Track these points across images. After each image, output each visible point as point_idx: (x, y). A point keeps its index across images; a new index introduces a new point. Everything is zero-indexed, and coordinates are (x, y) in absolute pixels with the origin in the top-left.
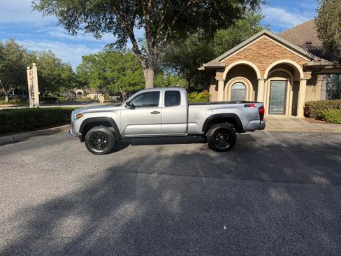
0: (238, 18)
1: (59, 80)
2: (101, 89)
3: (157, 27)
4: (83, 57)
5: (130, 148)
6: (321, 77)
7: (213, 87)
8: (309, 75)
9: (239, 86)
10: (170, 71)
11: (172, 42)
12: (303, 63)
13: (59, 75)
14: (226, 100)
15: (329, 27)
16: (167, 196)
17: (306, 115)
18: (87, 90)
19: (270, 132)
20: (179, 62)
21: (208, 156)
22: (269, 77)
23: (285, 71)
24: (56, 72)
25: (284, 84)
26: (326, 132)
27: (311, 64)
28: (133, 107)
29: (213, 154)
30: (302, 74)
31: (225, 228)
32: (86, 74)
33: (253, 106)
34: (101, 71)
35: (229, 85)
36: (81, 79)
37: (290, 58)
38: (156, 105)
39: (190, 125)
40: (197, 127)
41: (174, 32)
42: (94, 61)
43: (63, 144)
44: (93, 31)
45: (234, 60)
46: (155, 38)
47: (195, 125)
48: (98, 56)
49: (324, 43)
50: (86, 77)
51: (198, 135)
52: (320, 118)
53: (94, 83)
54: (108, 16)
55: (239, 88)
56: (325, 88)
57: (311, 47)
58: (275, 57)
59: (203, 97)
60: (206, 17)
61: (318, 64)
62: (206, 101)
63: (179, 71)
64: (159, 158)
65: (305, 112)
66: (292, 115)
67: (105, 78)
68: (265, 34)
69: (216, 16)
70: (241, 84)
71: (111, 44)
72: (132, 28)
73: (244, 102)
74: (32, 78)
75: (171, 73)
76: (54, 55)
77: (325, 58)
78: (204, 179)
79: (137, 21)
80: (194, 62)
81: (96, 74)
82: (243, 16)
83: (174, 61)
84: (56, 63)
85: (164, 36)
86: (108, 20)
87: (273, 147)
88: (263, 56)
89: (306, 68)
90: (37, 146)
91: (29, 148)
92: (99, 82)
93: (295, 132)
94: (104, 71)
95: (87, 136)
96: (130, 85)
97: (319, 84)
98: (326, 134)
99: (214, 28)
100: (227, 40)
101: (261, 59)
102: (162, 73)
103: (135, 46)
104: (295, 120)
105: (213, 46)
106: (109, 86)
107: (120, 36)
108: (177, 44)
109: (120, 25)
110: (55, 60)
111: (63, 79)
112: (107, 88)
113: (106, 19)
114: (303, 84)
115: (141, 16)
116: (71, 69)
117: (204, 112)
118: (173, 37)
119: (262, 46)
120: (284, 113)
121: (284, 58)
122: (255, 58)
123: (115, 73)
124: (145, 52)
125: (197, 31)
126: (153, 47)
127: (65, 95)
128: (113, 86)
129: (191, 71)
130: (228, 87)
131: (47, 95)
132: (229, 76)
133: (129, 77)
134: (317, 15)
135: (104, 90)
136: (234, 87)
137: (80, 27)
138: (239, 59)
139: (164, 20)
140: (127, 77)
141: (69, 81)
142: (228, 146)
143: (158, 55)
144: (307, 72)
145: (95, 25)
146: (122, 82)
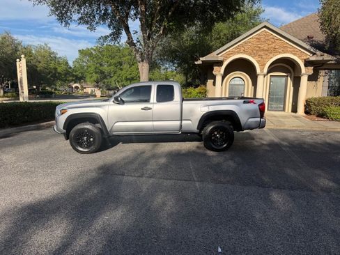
0: (237, 10)
1: (55, 74)
2: (97, 83)
3: (153, 19)
4: (80, 51)
6: (322, 73)
7: (210, 82)
8: (310, 70)
9: (238, 82)
10: (167, 66)
11: (169, 36)
12: (305, 58)
13: (56, 69)
14: (223, 96)
15: (333, 19)
17: (306, 112)
18: (83, 84)
19: (269, 129)
20: (176, 56)
22: (268, 72)
23: (286, 66)
24: (52, 66)
25: (284, 79)
26: (328, 130)
27: (313, 58)
28: (123, 102)
30: (303, 69)
31: (220, 250)
32: (82, 67)
33: (252, 102)
34: (98, 65)
35: (227, 80)
36: (77, 73)
37: (291, 52)
38: (147, 101)
39: (183, 122)
40: (192, 124)
41: (171, 24)
42: (91, 55)
43: (49, 142)
44: (87, 22)
45: (232, 53)
46: (151, 30)
47: (189, 122)
48: (95, 50)
49: (328, 37)
50: (82, 71)
51: (192, 133)
52: (322, 115)
53: (91, 77)
54: (102, 7)
55: (238, 83)
56: (327, 84)
57: (312, 41)
58: (275, 51)
59: (200, 93)
60: (204, 9)
61: (320, 58)
62: (203, 97)
63: (176, 65)
65: (305, 109)
66: (292, 111)
67: (102, 72)
68: (265, 27)
69: (214, 9)
70: (240, 79)
71: (105, 37)
72: (127, 20)
73: (243, 98)
74: (21, 72)
75: (169, 68)
76: (50, 48)
77: (329, 52)
78: (197, 184)
79: (132, 12)
80: (192, 57)
81: (93, 68)
82: (242, 9)
83: (171, 55)
84: (52, 57)
85: (160, 28)
86: (103, 12)
87: (274, 147)
88: (263, 50)
89: (307, 63)
91: (11, 145)
92: (95, 76)
93: (296, 130)
94: (101, 65)
95: (72, 134)
96: (127, 79)
97: (321, 79)
98: (329, 132)
99: (212, 21)
100: (225, 35)
101: (261, 53)
102: (159, 68)
103: (130, 38)
104: (296, 117)
105: (211, 41)
106: (106, 80)
107: (114, 28)
108: (175, 38)
109: (115, 17)
110: (50, 53)
111: (59, 73)
112: (104, 83)
113: (101, 11)
114: (304, 79)
115: (136, 7)
116: (67, 63)
117: (199, 109)
118: (171, 30)
119: (262, 39)
120: (284, 110)
121: (285, 53)
122: (255, 52)
123: (112, 67)
124: (141, 44)
125: (194, 24)
126: (149, 39)
127: (61, 89)
128: (110, 80)
129: (189, 65)
130: (226, 82)
131: (44, 89)
132: (227, 71)
133: (126, 71)
134: (320, 6)
135: (101, 84)
136: (233, 83)
137: (73, 18)
138: (238, 53)
139: (160, 12)
140: (124, 72)
141: (66, 75)
142: (225, 146)
143: (153, 48)
144: (309, 68)
145: (89, 17)
146: (119, 77)
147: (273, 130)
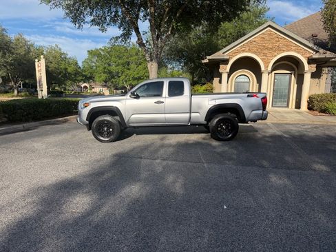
0: (242, 10)
1: (65, 74)
2: (106, 83)
3: (161, 20)
4: (88, 51)
5: (135, 137)
6: (326, 70)
7: (216, 80)
8: (313, 68)
9: (243, 79)
10: (174, 65)
11: (177, 35)
12: (308, 55)
13: (66, 69)
14: (229, 91)
16: (170, 178)
17: (310, 108)
18: (92, 84)
20: (183, 56)
21: (210, 145)
22: (273, 70)
23: (290, 64)
24: (63, 66)
25: (288, 76)
26: (329, 124)
27: (316, 56)
28: (137, 97)
29: (215, 143)
30: (307, 67)
31: (225, 207)
32: (91, 68)
33: (255, 96)
34: (106, 65)
35: (233, 77)
36: (86, 73)
37: (295, 51)
38: (160, 95)
39: (192, 114)
40: (199, 117)
41: (179, 24)
42: (99, 55)
43: (71, 133)
44: (98, 24)
45: (238, 52)
46: (160, 30)
47: (198, 114)
48: (103, 50)
49: (330, 35)
50: (91, 71)
51: (200, 125)
52: (324, 111)
53: (99, 77)
54: (113, 9)
56: (330, 82)
57: (316, 39)
58: (279, 49)
60: (210, 9)
61: (323, 56)
62: (210, 92)
63: (182, 64)
64: (162, 146)
65: (308, 105)
66: (296, 108)
67: (110, 72)
68: (270, 26)
69: (220, 9)
70: (245, 77)
71: (116, 37)
72: (137, 21)
73: (247, 92)
74: (40, 71)
75: (176, 67)
76: (60, 49)
77: (331, 50)
78: (205, 165)
79: (141, 14)
80: (198, 56)
81: (101, 68)
82: (247, 8)
83: (177, 54)
84: (62, 58)
85: (168, 29)
86: (113, 13)
87: (275, 138)
88: (267, 48)
89: (311, 61)
90: (46, 134)
92: (104, 76)
93: (298, 124)
94: (109, 65)
95: (94, 125)
96: (134, 79)
97: (324, 77)
98: (329, 126)
99: (219, 21)
100: (231, 34)
101: (266, 51)
102: (166, 67)
103: (140, 39)
104: (299, 113)
105: (218, 40)
106: (114, 80)
107: (124, 29)
108: (182, 38)
109: (125, 19)
110: (61, 54)
111: (69, 73)
112: (112, 82)
114: (307, 77)
115: (146, 9)
116: (77, 63)
117: (206, 102)
118: (178, 30)
119: (267, 38)
120: (288, 106)
121: (289, 51)
122: (259, 50)
123: (120, 67)
124: (150, 45)
125: (201, 24)
126: (158, 40)
127: (71, 88)
128: (117, 79)
129: (195, 65)
130: (232, 80)
131: (54, 89)
132: (233, 69)
133: (134, 71)
134: (323, 6)
135: (109, 84)
136: (238, 80)
137: (86, 20)
138: (243, 51)
139: (168, 13)
140: (131, 72)
141: (75, 75)
142: (230, 136)
143: (162, 48)
144: (312, 65)
145: (101, 19)
146: (126, 76)
147: (276, 124)
